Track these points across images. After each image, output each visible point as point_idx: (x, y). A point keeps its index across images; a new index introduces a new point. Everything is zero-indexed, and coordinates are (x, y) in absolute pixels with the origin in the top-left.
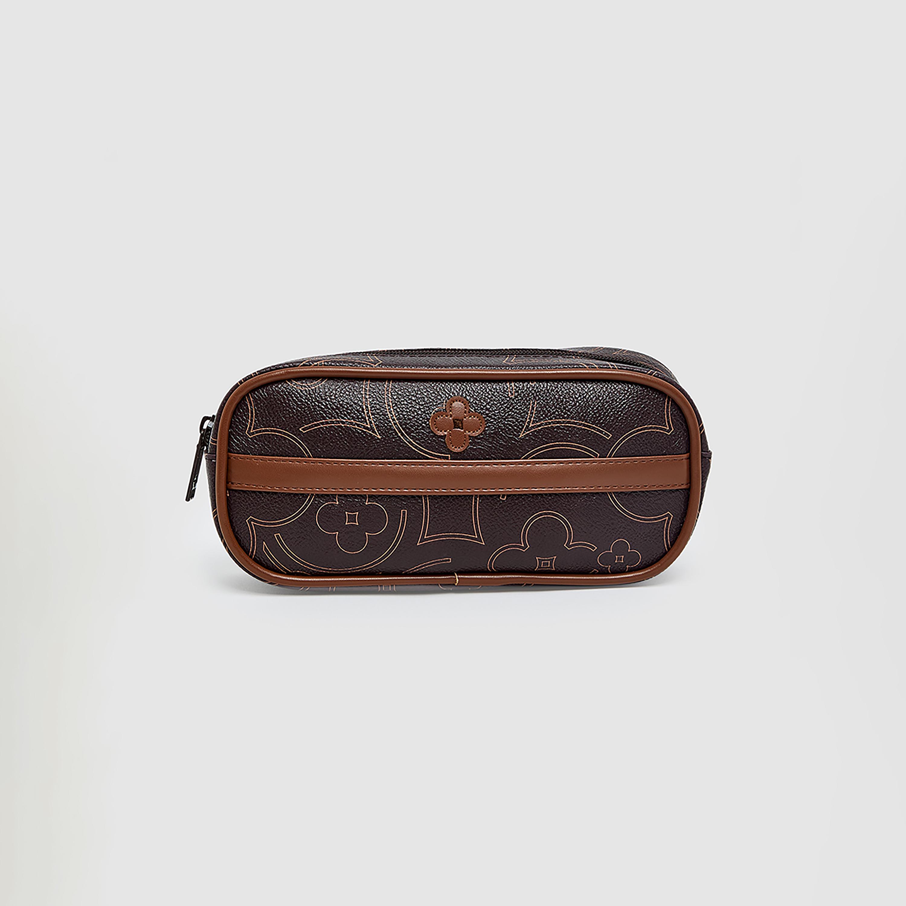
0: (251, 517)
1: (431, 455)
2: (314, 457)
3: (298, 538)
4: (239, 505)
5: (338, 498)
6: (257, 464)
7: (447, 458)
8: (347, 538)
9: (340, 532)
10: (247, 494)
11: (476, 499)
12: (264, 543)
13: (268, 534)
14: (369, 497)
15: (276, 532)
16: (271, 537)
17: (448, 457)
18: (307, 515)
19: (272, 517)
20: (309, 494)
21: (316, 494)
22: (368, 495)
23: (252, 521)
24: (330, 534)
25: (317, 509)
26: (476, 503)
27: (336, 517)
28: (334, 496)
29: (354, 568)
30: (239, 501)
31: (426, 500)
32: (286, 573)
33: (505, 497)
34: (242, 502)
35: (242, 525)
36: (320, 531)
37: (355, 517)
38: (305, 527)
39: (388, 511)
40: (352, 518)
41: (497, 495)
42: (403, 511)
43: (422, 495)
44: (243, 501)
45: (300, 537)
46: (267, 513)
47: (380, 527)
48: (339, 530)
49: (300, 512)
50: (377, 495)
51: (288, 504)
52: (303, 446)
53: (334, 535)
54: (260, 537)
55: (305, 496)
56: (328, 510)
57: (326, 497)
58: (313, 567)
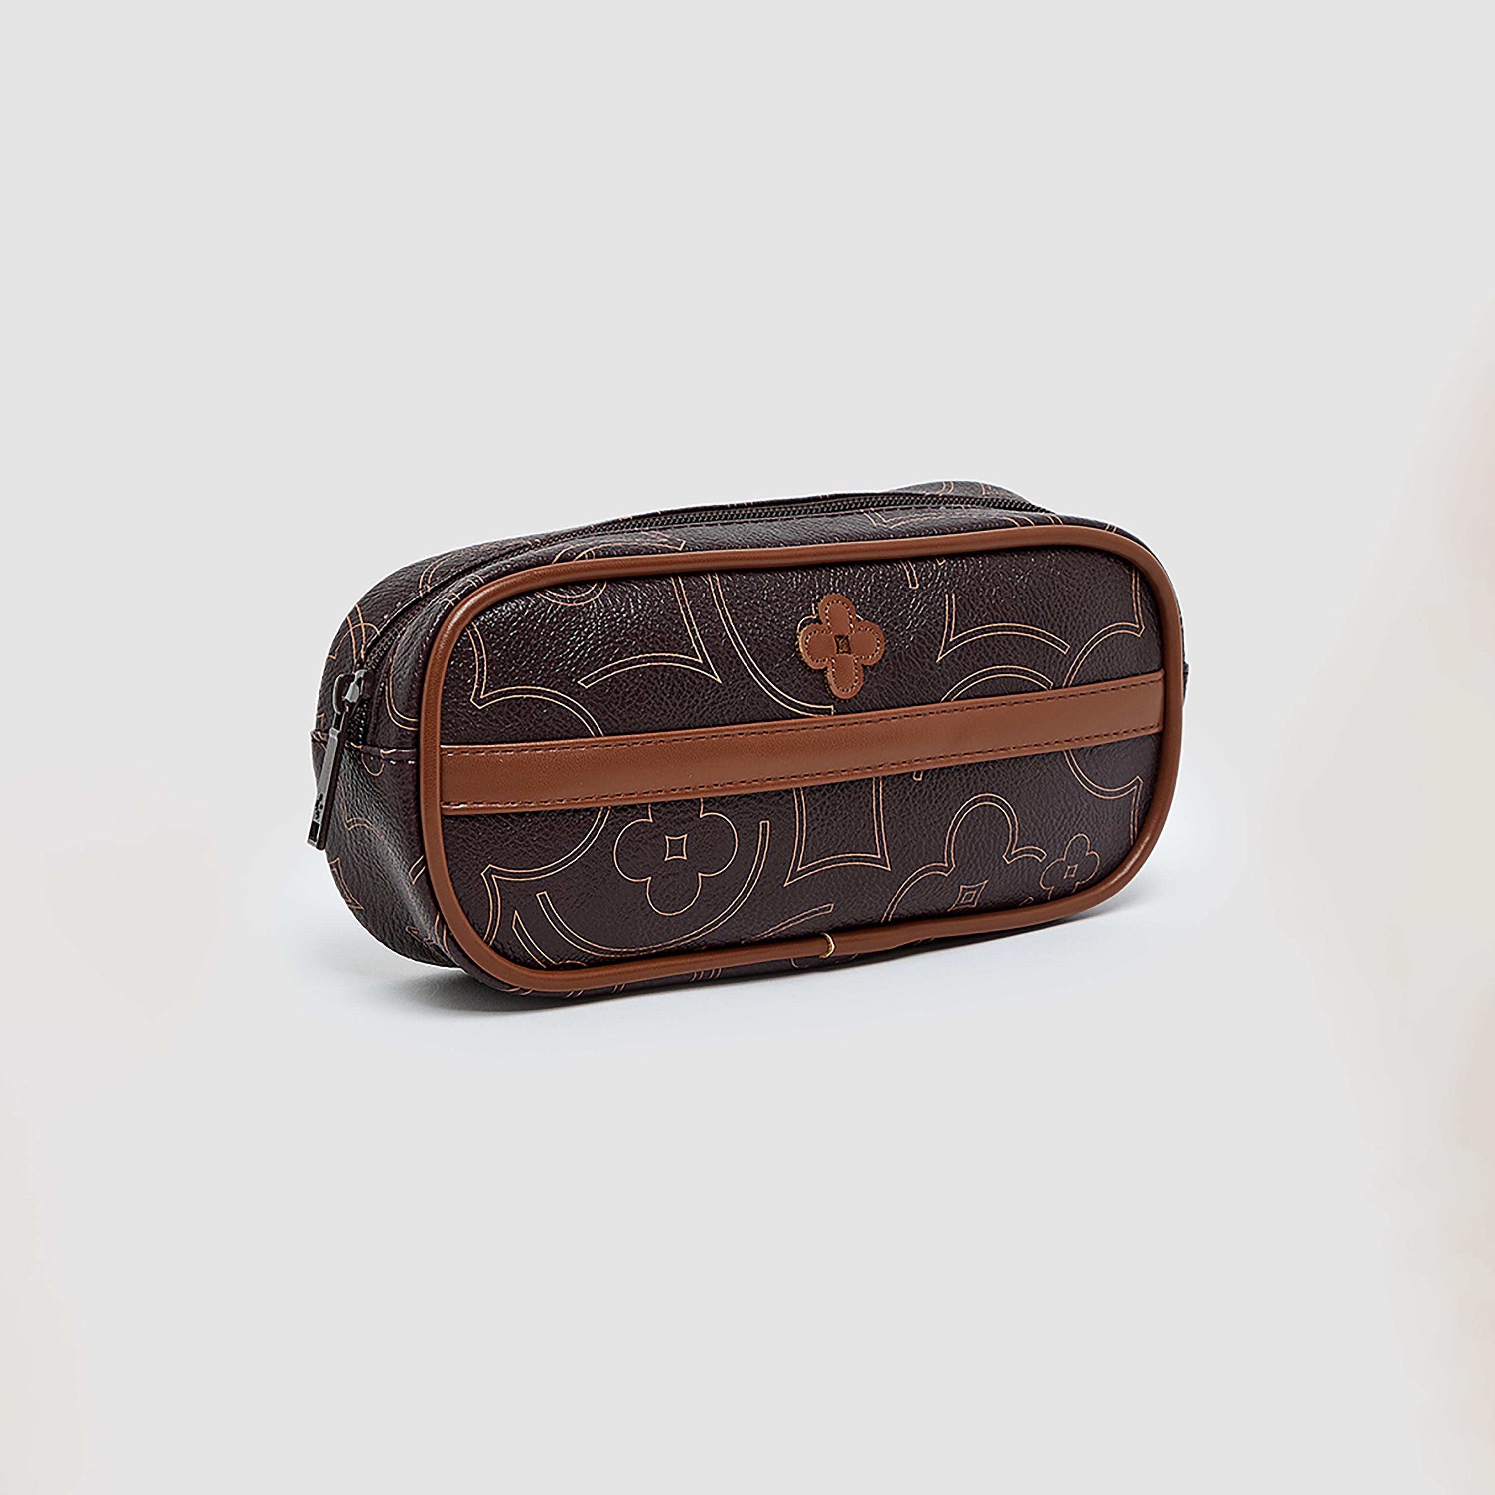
0: (490, 865)
1: (804, 709)
2: (606, 735)
3: (579, 896)
4: (465, 845)
5: (652, 809)
6: (501, 761)
7: (828, 712)
8: (665, 887)
9: (654, 876)
10: (479, 821)
11: (877, 785)
12: (516, 912)
13: (525, 893)
14: (704, 802)
15: (539, 889)
16: (530, 901)
17: (830, 709)
18: (597, 849)
19: (532, 860)
20: (599, 809)
21: (612, 807)
22: (703, 798)
23: (492, 873)
24: (637, 882)
25: (615, 836)
26: (877, 791)
27: (648, 847)
28: (644, 807)
29: (665, 944)
30: (465, 837)
31: (799, 796)
32: (545, 967)
33: (921, 776)
34: (471, 838)
35: (473, 884)
36: (620, 877)
37: (682, 844)
38: (594, 873)
39: (738, 826)
40: (676, 848)
41: (908, 773)
42: (763, 824)
43: (792, 789)
44: (473, 836)
45: (582, 894)
46: (522, 853)
47: (723, 859)
48: (651, 873)
49: (585, 845)
50: (718, 797)
51: (563, 832)
52: (585, 715)
53: (643, 882)
54: (509, 902)
55: (593, 812)
56: (634, 835)
57: (630, 810)
58: (597, 949)
